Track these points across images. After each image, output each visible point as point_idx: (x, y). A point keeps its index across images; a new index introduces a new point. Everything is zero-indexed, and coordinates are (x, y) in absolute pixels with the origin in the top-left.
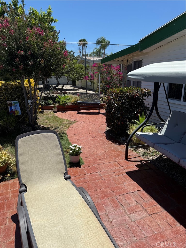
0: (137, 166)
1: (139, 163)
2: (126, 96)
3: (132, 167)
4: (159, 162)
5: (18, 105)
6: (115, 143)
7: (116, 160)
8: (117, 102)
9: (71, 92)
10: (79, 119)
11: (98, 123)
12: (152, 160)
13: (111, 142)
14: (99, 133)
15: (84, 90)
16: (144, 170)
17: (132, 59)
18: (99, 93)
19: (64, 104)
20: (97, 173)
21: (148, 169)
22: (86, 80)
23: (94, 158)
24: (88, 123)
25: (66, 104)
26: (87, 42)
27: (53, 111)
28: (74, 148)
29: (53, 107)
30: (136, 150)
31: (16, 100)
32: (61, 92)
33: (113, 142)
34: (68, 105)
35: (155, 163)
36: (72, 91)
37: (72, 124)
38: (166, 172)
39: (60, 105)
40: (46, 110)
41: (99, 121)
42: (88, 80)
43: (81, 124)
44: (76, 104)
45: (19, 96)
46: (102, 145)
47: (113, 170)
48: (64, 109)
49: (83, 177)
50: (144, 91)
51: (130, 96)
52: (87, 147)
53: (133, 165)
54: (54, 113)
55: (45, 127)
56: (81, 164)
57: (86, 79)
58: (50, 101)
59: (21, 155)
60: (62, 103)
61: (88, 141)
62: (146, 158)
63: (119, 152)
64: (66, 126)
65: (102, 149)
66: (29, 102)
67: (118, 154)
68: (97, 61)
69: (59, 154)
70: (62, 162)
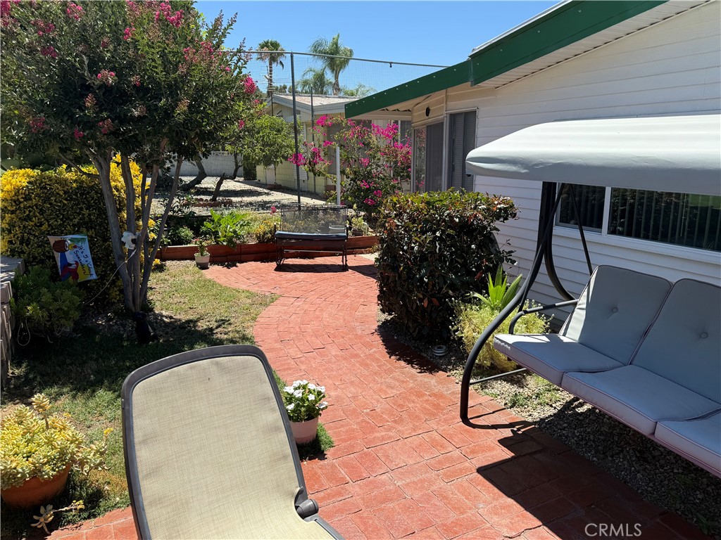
0: (503, 442)
1: (507, 433)
2: (444, 221)
3: (491, 449)
4: (566, 425)
5: (86, 246)
6: (416, 366)
7: (432, 424)
8: (419, 238)
9: (247, 199)
10: (286, 288)
11: (348, 301)
12: (542, 420)
13: (402, 363)
14: (359, 332)
15: (283, 194)
16: (527, 454)
17: (443, 107)
18: (339, 206)
19: (230, 241)
20: (384, 477)
21: (540, 452)
22: (298, 166)
23: (362, 421)
24: (318, 301)
25: (239, 239)
26: (282, 50)
27: (194, 262)
28: (301, 395)
29: (194, 250)
30: (486, 387)
31: (78, 232)
32: (214, 199)
33: (410, 362)
34: (244, 242)
35: (554, 431)
36: (248, 197)
37: (266, 305)
38: (595, 459)
39: (217, 243)
40: (173, 260)
41: (348, 294)
42: (305, 164)
43: (296, 304)
44: (269, 240)
45: (90, 219)
46: (375, 373)
47: (433, 461)
48: (230, 255)
49: (339, 494)
50: (496, 202)
51: (457, 220)
52: (331, 382)
53: (489, 441)
54: (200, 268)
55: (178, 317)
56: (323, 446)
57: (296, 162)
58: (186, 232)
59: (144, 442)
60: (225, 236)
61: (329, 362)
62: (524, 414)
63: (435, 395)
64: (247, 314)
65: (381, 390)
66: (127, 237)
67: (434, 405)
68: (322, 107)
69: (274, 429)
70: (285, 457)
